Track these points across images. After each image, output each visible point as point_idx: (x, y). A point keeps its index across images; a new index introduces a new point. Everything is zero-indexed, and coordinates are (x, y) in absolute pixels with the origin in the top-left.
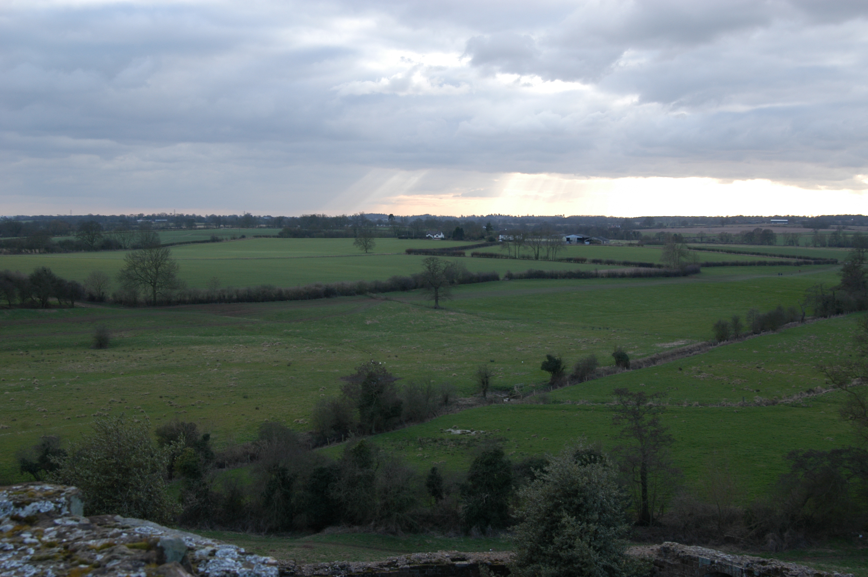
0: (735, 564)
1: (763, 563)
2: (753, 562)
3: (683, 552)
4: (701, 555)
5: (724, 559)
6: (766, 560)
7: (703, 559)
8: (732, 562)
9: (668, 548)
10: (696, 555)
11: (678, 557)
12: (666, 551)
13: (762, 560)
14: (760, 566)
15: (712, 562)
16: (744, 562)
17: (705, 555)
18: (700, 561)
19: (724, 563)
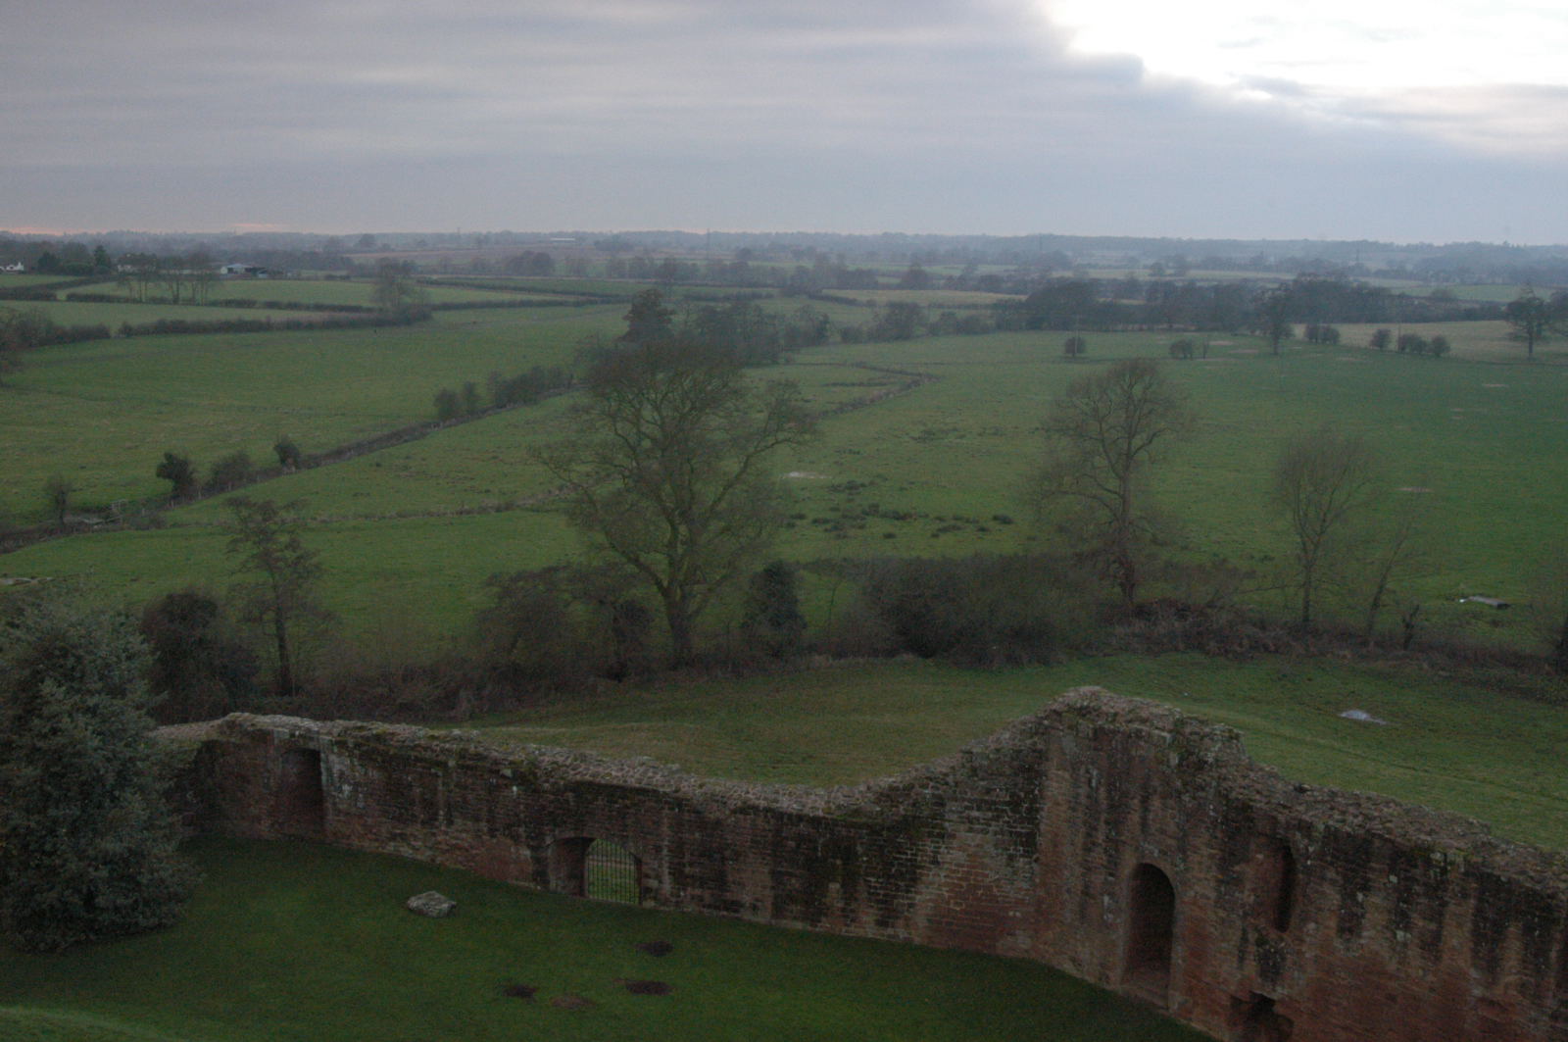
0: (322, 734)
1: (361, 728)
2: (346, 729)
3: (253, 725)
4: (277, 727)
5: (309, 730)
6: (365, 724)
7: (278, 732)
8: (318, 732)
9: (233, 722)
10: (271, 728)
11: (247, 733)
12: (232, 725)
13: (359, 724)
14: (356, 733)
15: (293, 735)
16: (336, 731)
17: (283, 727)
18: (275, 735)
19: (308, 735)
